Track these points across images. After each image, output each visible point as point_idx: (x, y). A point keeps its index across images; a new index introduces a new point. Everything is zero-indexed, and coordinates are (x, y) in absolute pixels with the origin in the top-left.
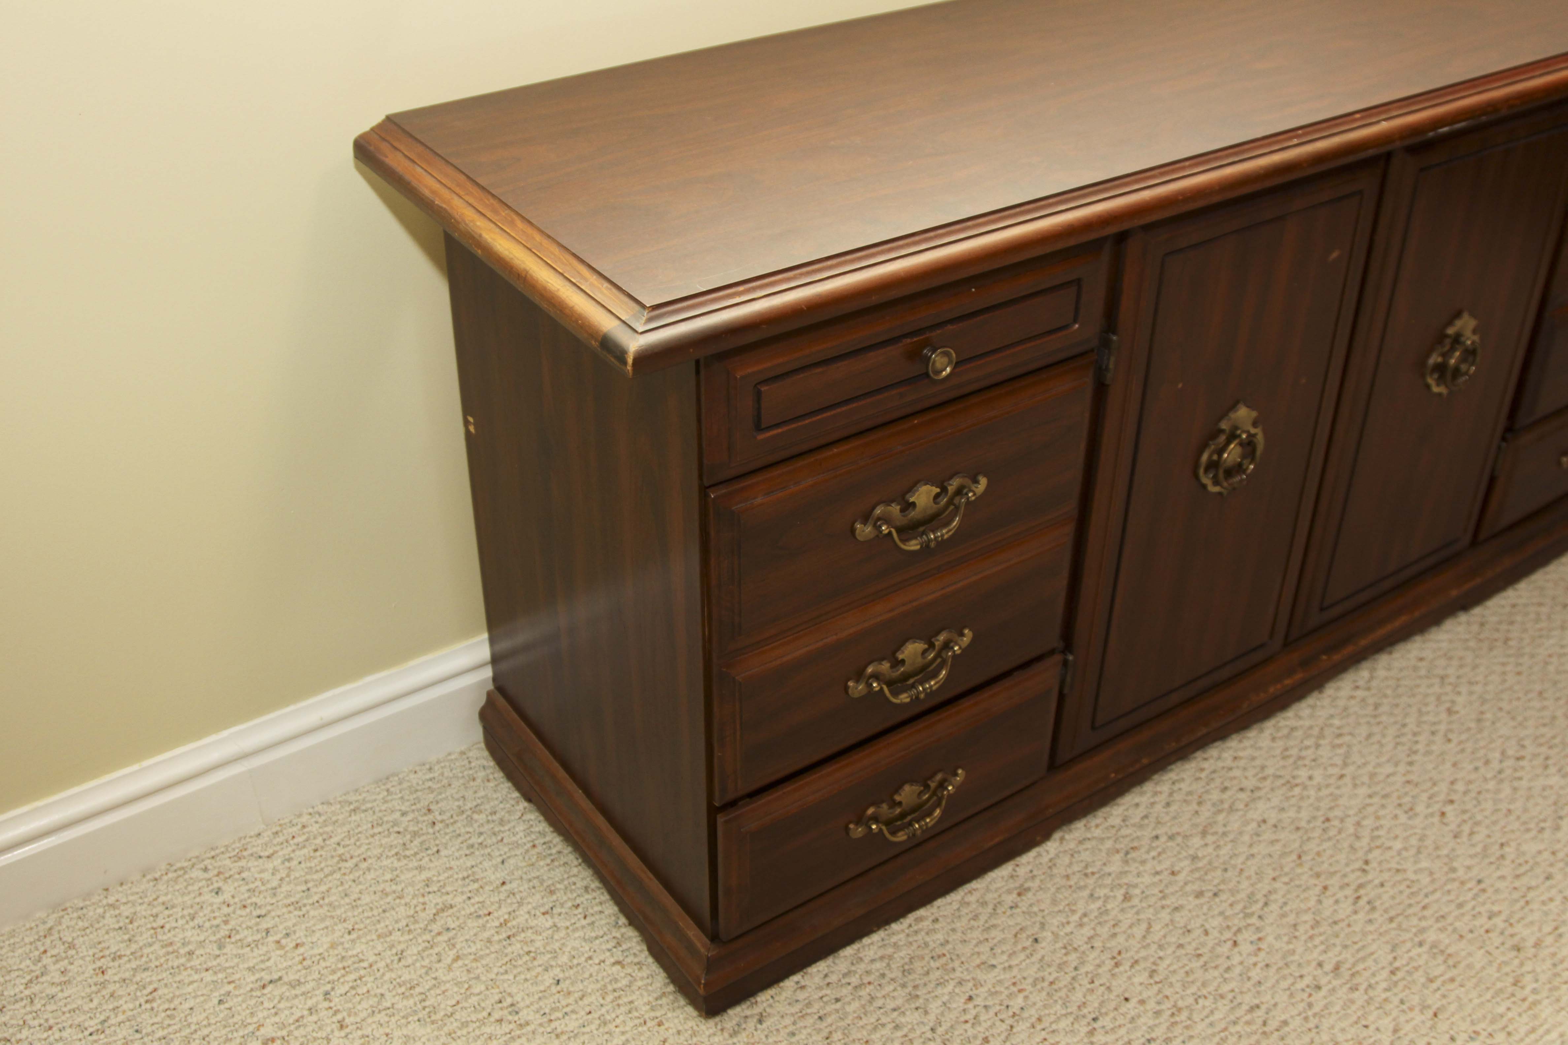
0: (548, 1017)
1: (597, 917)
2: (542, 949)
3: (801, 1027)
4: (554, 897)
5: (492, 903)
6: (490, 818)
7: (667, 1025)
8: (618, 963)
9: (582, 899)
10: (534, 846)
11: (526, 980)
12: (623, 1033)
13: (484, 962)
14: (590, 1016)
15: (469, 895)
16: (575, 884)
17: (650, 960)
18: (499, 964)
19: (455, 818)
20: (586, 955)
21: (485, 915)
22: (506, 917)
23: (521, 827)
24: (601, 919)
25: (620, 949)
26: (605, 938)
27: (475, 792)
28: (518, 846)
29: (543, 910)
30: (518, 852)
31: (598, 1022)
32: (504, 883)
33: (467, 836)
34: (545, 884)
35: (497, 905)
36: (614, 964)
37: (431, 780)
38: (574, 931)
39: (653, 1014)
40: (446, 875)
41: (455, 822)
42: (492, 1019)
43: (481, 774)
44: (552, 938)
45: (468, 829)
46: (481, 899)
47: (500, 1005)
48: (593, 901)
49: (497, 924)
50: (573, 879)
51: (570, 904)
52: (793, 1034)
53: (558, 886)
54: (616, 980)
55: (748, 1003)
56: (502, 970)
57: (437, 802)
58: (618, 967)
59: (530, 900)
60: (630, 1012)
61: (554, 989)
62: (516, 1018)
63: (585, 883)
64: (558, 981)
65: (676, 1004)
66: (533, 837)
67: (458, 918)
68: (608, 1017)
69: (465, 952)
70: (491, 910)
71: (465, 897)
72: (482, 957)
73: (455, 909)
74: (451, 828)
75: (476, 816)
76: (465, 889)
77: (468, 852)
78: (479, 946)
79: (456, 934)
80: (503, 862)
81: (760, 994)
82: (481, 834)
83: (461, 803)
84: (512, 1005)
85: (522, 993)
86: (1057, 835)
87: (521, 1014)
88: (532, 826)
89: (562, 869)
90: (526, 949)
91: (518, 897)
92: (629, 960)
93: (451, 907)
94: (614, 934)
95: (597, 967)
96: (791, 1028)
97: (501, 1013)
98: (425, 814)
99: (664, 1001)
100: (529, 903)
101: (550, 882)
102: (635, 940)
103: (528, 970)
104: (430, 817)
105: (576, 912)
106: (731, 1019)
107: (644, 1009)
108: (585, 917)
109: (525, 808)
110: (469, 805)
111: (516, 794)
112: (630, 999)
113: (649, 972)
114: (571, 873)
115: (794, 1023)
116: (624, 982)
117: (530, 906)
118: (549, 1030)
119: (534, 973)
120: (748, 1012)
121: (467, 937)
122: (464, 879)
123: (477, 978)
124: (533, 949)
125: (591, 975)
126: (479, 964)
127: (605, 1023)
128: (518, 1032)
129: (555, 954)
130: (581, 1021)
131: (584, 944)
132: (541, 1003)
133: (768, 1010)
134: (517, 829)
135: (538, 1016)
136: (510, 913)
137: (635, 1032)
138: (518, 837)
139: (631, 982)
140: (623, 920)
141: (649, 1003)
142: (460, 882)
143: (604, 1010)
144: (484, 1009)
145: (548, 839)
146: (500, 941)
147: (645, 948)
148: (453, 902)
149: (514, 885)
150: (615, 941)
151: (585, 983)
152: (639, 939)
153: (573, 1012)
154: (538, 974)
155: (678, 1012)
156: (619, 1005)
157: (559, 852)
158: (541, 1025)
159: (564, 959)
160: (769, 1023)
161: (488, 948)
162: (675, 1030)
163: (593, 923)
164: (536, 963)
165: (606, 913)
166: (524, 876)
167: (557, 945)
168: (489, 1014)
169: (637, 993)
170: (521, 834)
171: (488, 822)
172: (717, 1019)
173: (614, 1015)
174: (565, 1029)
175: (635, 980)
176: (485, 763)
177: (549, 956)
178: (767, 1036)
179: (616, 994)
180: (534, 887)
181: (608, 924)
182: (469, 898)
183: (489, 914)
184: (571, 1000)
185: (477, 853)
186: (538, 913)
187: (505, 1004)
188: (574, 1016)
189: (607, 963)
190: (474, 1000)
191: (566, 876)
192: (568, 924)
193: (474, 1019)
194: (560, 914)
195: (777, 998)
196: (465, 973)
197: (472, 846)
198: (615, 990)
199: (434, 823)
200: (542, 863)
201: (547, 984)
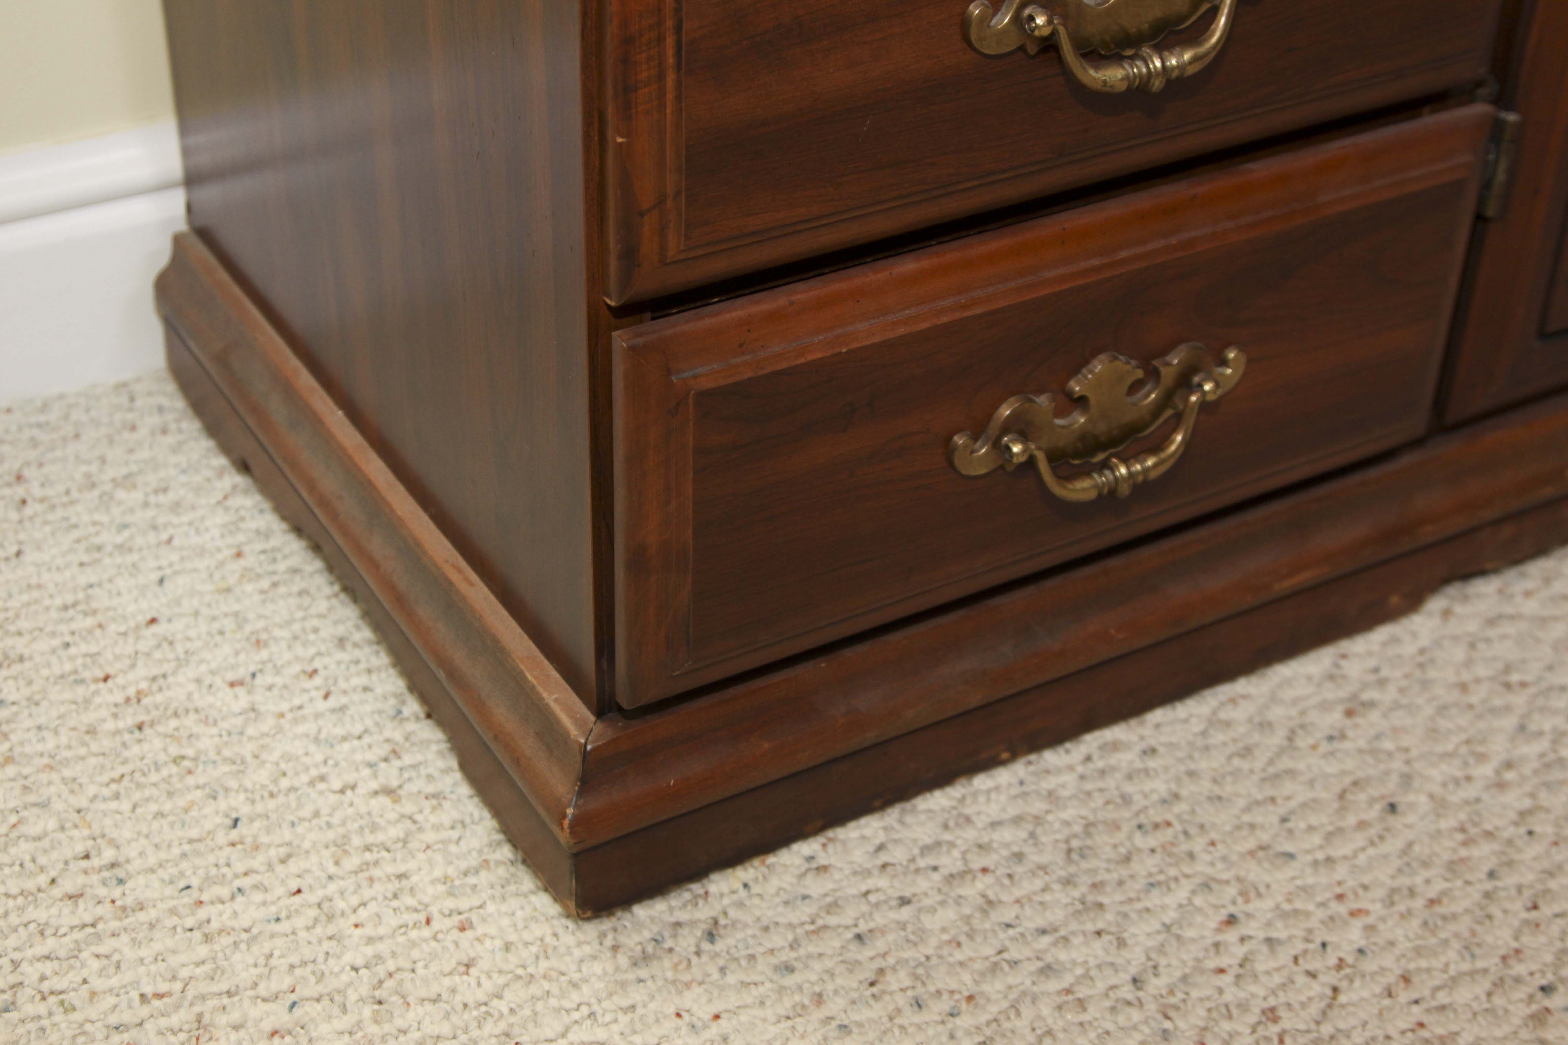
0: (195, 894)
1: (356, 697)
2: (212, 755)
3: (810, 956)
4: (264, 654)
5: (118, 658)
6: (152, 499)
7: (480, 930)
8: (388, 792)
9: (326, 660)
10: (239, 555)
11: (160, 815)
12: (370, 940)
13: (67, 773)
14: (297, 899)
15: (68, 639)
16: (316, 630)
17: (465, 790)
18: (105, 778)
19: (75, 494)
20: (314, 772)
21: (96, 680)
22: (144, 685)
23: (220, 518)
24: (362, 702)
25: (397, 763)
26: (367, 740)
27: (131, 451)
28: (201, 552)
29: (231, 676)
30: (201, 564)
31: (313, 912)
32: (153, 621)
33: (92, 530)
34: (248, 628)
35: (128, 662)
36: (376, 793)
37: (39, 426)
38: (295, 721)
39: (450, 903)
40: (25, 598)
41: (73, 503)
42: (57, 892)
43: (155, 420)
44: (241, 733)
45: (97, 517)
46: (93, 649)
47: (84, 864)
48: (353, 668)
49: (119, 698)
50: (315, 622)
51: (297, 668)
52: (789, 969)
53: (277, 633)
54: (374, 828)
55: (687, 896)
56: (106, 792)
57: (41, 465)
58: (384, 800)
59: (207, 656)
60: (395, 896)
61: (222, 838)
62: (117, 892)
63: (340, 630)
64: (236, 821)
65: (512, 888)
66: (241, 538)
67: (30, 683)
68: (340, 904)
69: (28, 749)
70: (110, 671)
71: (56, 642)
72: (66, 762)
73: (27, 665)
74: (59, 513)
75: (120, 494)
76: (63, 628)
77: (85, 558)
78: (64, 740)
79: (16, 714)
80: (161, 581)
81: (715, 877)
82: (125, 526)
83: (94, 468)
84: (113, 865)
85: (143, 841)
86: (1435, 604)
87: (130, 885)
88: (242, 519)
89: (293, 601)
90: (174, 750)
91: (180, 648)
92: (413, 787)
93: (21, 659)
94: (387, 734)
95: (333, 798)
96: (786, 956)
97: (81, 880)
98: (9, 485)
99: (484, 877)
100: (202, 661)
101: (260, 624)
102: (434, 748)
103: (170, 794)
104: (20, 491)
105: (308, 684)
106: (639, 926)
107: (430, 890)
108: (326, 696)
109: (235, 487)
110: (110, 473)
111: (221, 461)
112: (402, 868)
113: (455, 815)
114: (313, 611)
115: (794, 945)
116: (395, 832)
117: (203, 668)
118: (190, 922)
119: (181, 802)
120: (683, 916)
121: (42, 720)
122: (66, 608)
123: (44, 805)
124: (190, 752)
125: (317, 814)
126: (54, 776)
127: (330, 918)
128: (115, 924)
129: (240, 765)
130: (273, 909)
131: (312, 748)
132: (185, 865)
133: (732, 913)
134: (208, 523)
135: (169, 891)
136: (154, 679)
137: (401, 939)
138: (207, 536)
139: (408, 834)
140: (413, 706)
141: (446, 879)
142: (54, 614)
143: (332, 888)
144: (42, 869)
145: (274, 542)
146: (117, 732)
147: (454, 763)
148: (26, 652)
149: (178, 626)
150: (387, 748)
151: (300, 829)
152: (445, 746)
153: (258, 887)
154: (193, 803)
155: (514, 903)
156: (371, 880)
157: (295, 571)
158: (173, 911)
159: (261, 776)
160: (731, 941)
161: (84, 744)
162: (498, 943)
163: (343, 709)
164: (190, 781)
165: (379, 691)
166: (204, 611)
167: (247, 749)
168: (53, 881)
169: (421, 856)
170: (216, 533)
171: (146, 505)
172: (606, 924)
173: (354, 901)
174: (230, 923)
175: (420, 830)
176: (164, 401)
177: (226, 768)
178: (722, 970)
179: (368, 856)
180: (221, 633)
181: (380, 712)
182: (67, 645)
183: (106, 679)
184: (258, 862)
185: (107, 561)
186: (218, 681)
187: (95, 862)
188: (258, 897)
189: (361, 790)
190: (23, 850)
191: (299, 614)
192: (284, 706)
193: (14, 891)
194: (270, 688)
195: (756, 889)
196: (17, 791)
197: (99, 548)
198: (368, 848)
199: (24, 502)
200: (249, 588)
201: (208, 825)
